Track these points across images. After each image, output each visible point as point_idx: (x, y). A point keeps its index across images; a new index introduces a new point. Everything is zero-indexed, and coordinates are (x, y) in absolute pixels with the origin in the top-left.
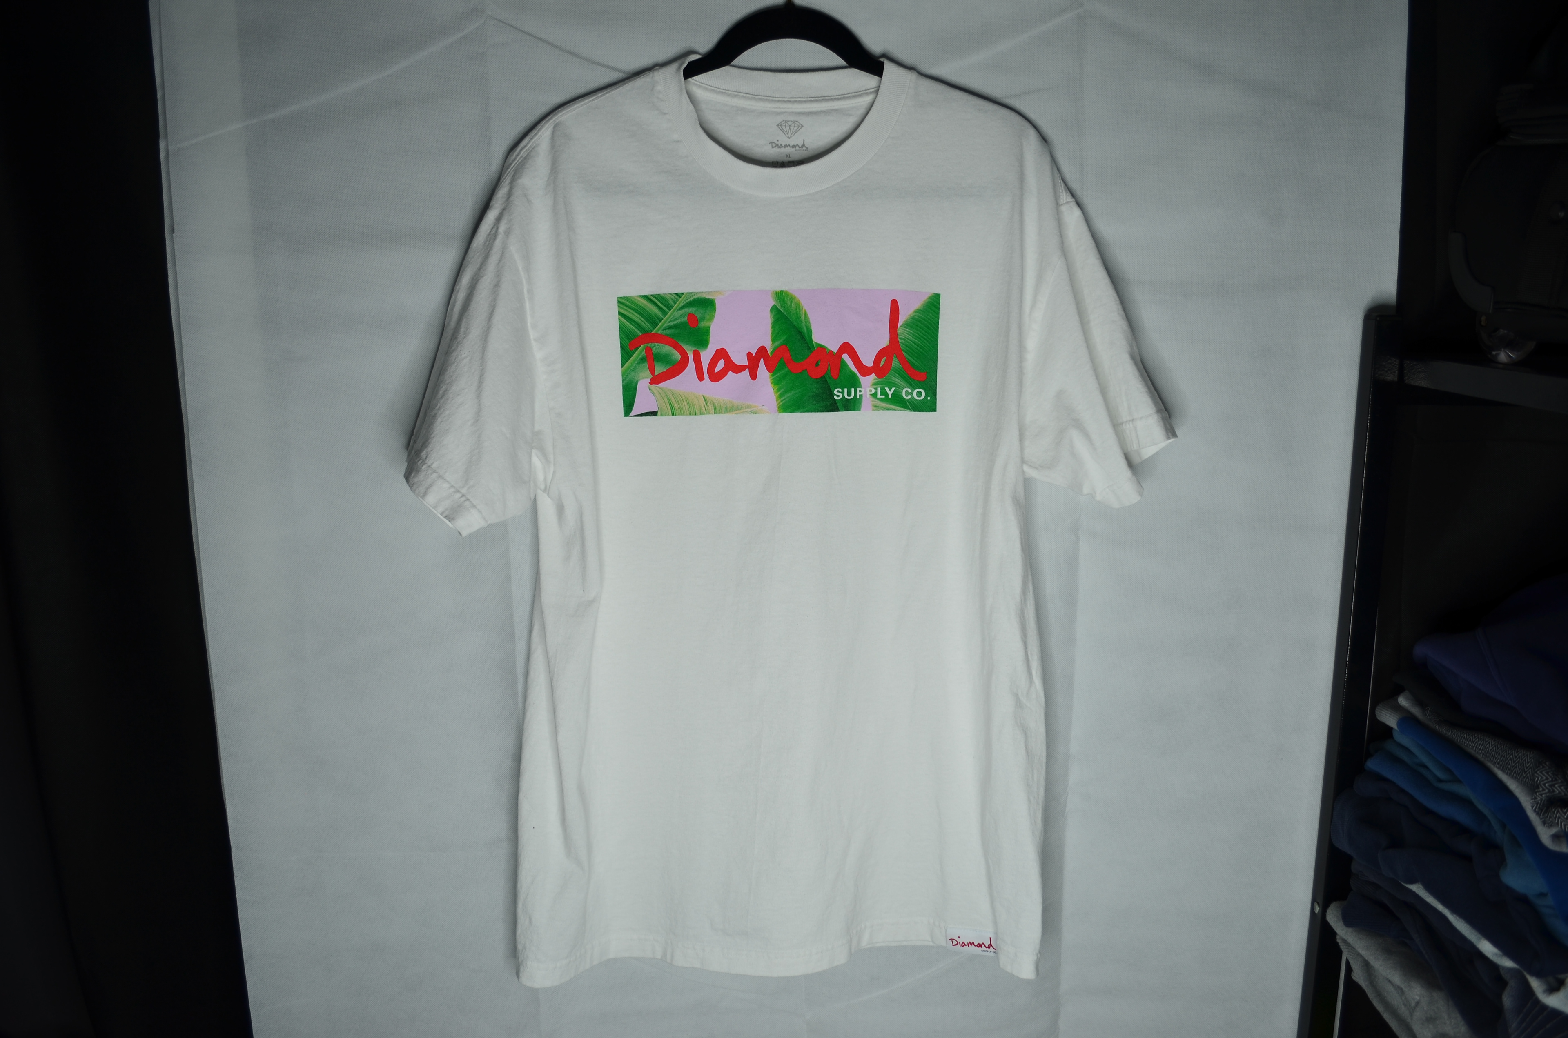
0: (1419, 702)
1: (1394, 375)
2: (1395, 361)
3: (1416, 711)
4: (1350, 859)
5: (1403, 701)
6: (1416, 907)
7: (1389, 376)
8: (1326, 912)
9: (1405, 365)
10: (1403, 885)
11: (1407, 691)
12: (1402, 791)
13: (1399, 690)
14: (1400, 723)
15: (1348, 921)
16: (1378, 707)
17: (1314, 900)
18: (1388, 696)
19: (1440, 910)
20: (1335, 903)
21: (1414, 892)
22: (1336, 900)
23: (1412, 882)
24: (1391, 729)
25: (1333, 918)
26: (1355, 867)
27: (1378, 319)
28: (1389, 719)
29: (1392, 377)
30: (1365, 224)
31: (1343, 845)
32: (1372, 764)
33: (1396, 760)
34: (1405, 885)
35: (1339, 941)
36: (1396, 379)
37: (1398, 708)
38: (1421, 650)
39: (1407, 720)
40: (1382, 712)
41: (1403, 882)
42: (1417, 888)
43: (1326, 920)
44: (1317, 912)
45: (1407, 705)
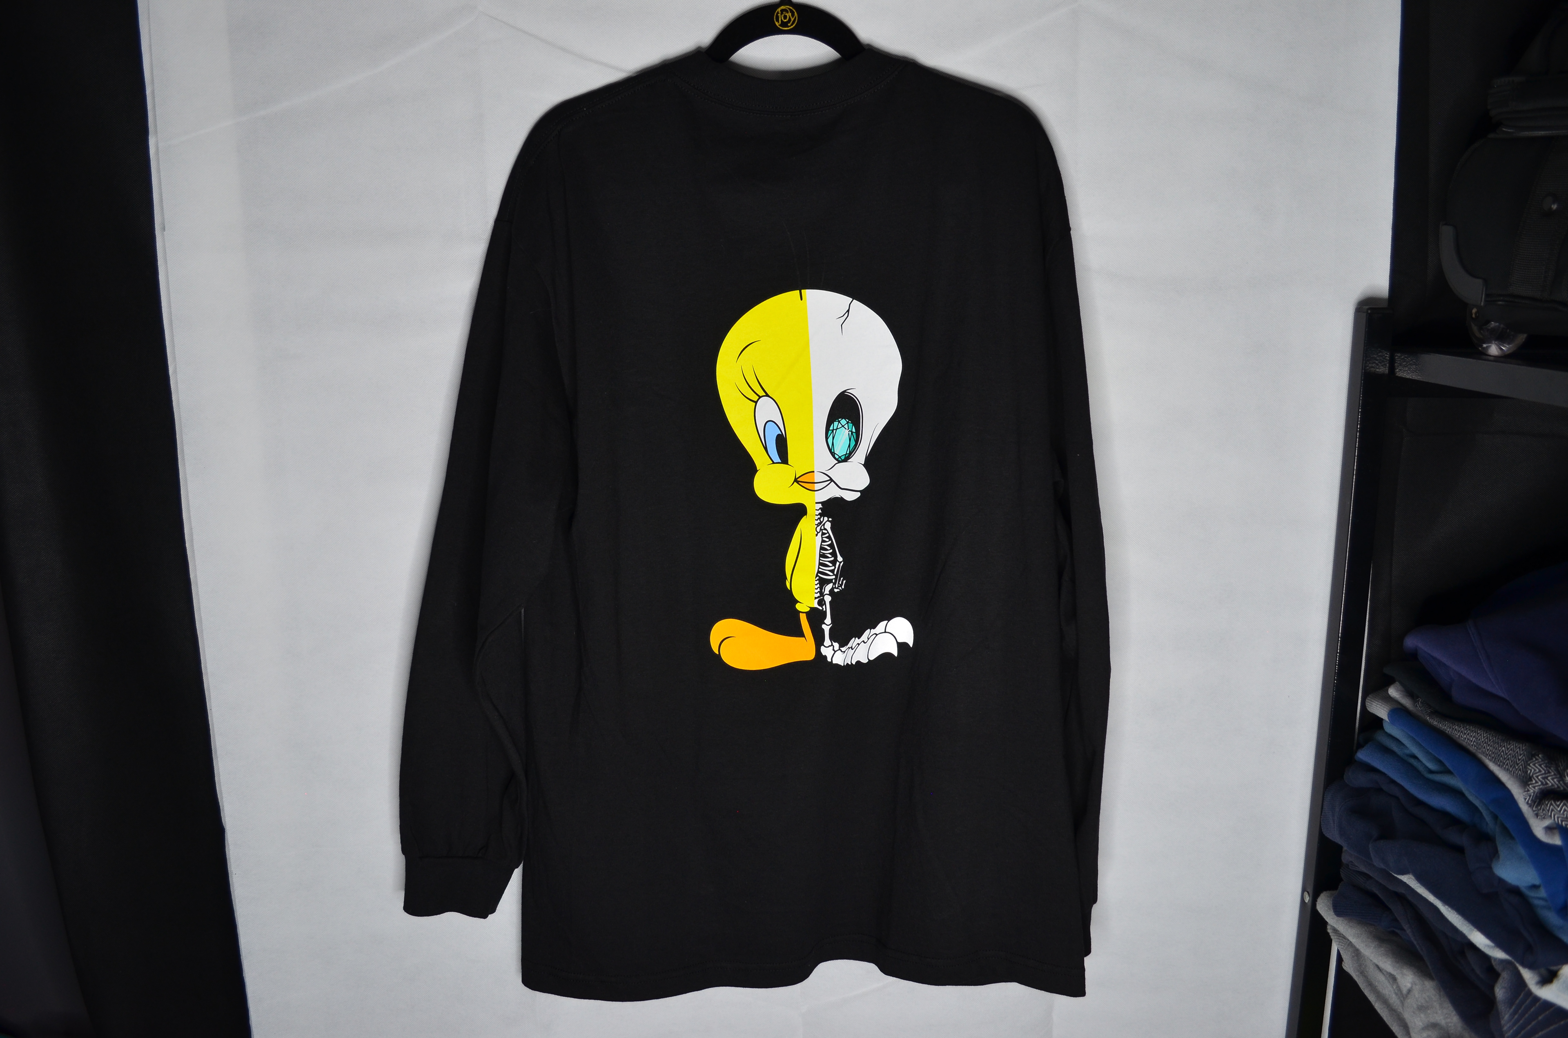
0: (1411, 694)
1: (1385, 367)
2: (1386, 354)
3: (1407, 702)
4: (1340, 849)
5: (1393, 692)
6: (1407, 898)
7: (1379, 369)
8: (1317, 901)
9: (1396, 357)
10: (1394, 876)
11: (1397, 683)
12: (1393, 782)
13: (1390, 682)
14: (1391, 714)
15: (1339, 911)
16: (1369, 699)
17: (1304, 890)
18: (1377, 687)
19: (1432, 901)
20: (1325, 892)
21: (1405, 883)
22: (1326, 890)
23: (1403, 874)
24: (1382, 719)
25: (1324, 907)
26: (1346, 858)
27: (1369, 311)
28: (1380, 710)
29: (1382, 369)
31: (1334, 835)
32: (1362, 756)
33: (1386, 750)
34: (1396, 876)
35: (1329, 931)
36: (1386, 372)
37: (1389, 699)
38: (1411, 642)
39: (1398, 711)
40: (1373, 703)
41: (1394, 873)
42: (1409, 880)
43: (1317, 911)
44: (1307, 901)
45: (1397, 696)
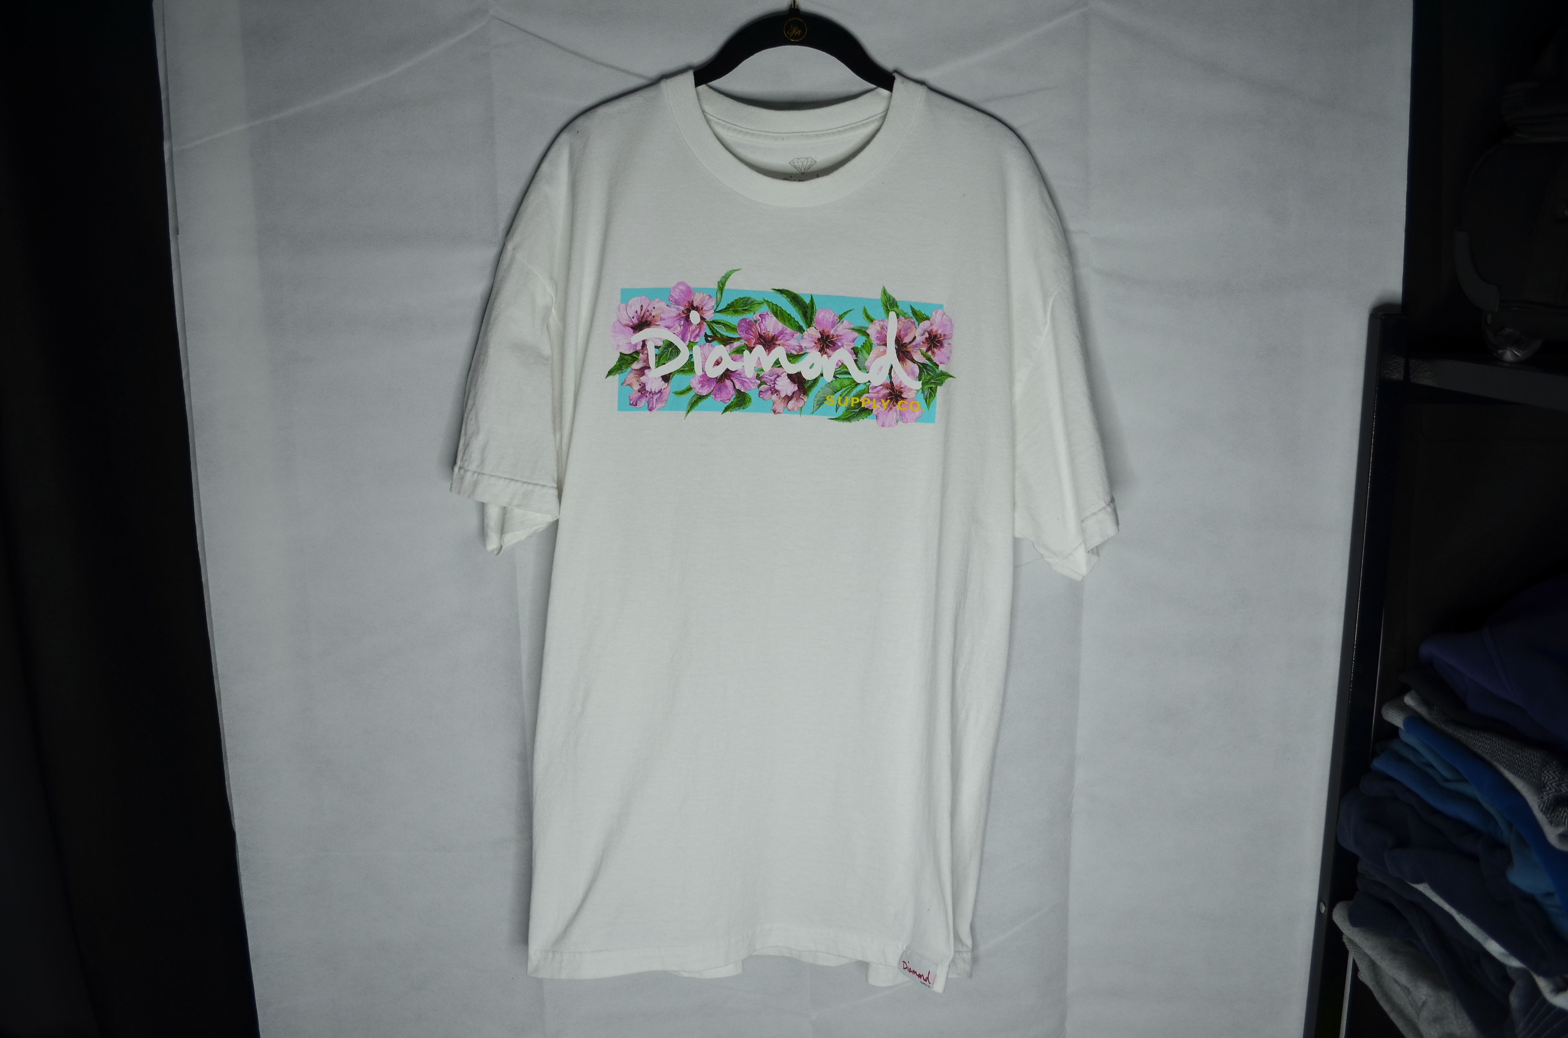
0: (1425, 701)
1: (1399, 374)
2: (1401, 360)
3: (1422, 711)
4: (1356, 859)
5: (1409, 700)
6: (1423, 906)
7: (1394, 375)
8: (1332, 911)
9: (1411, 364)
10: (1409, 885)
11: (1413, 691)
12: (1409, 790)
13: (1405, 690)
14: (1407, 722)
15: (1355, 920)
16: (1384, 707)
17: (1320, 900)
18: (1394, 695)
19: (1447, 910)
20: (1341, 902)
21: (1421, 892)
22: (1342, 900)
23: (1418, 882)
24: (1397, 728)
25: (1339, 918)
26: (1361, 867)
27: (1384, 318)
28: (1396, 718)
29: (1397, 376)
30: (1370, 223)
31: (1350, 845)
32: (1378, 764)
33: (1402, 759)
34: (1412, 885)
35: (1345, 940)
36: (1402, 378)
37: (1404, 708)
38: (1427, 650)
39: (1414, 719)
40: (1388, 711)
41: (1410, 882)
42: (1423, 888)
43: (1332, 920)
44: (1323, 911)
45: (1413, 705)
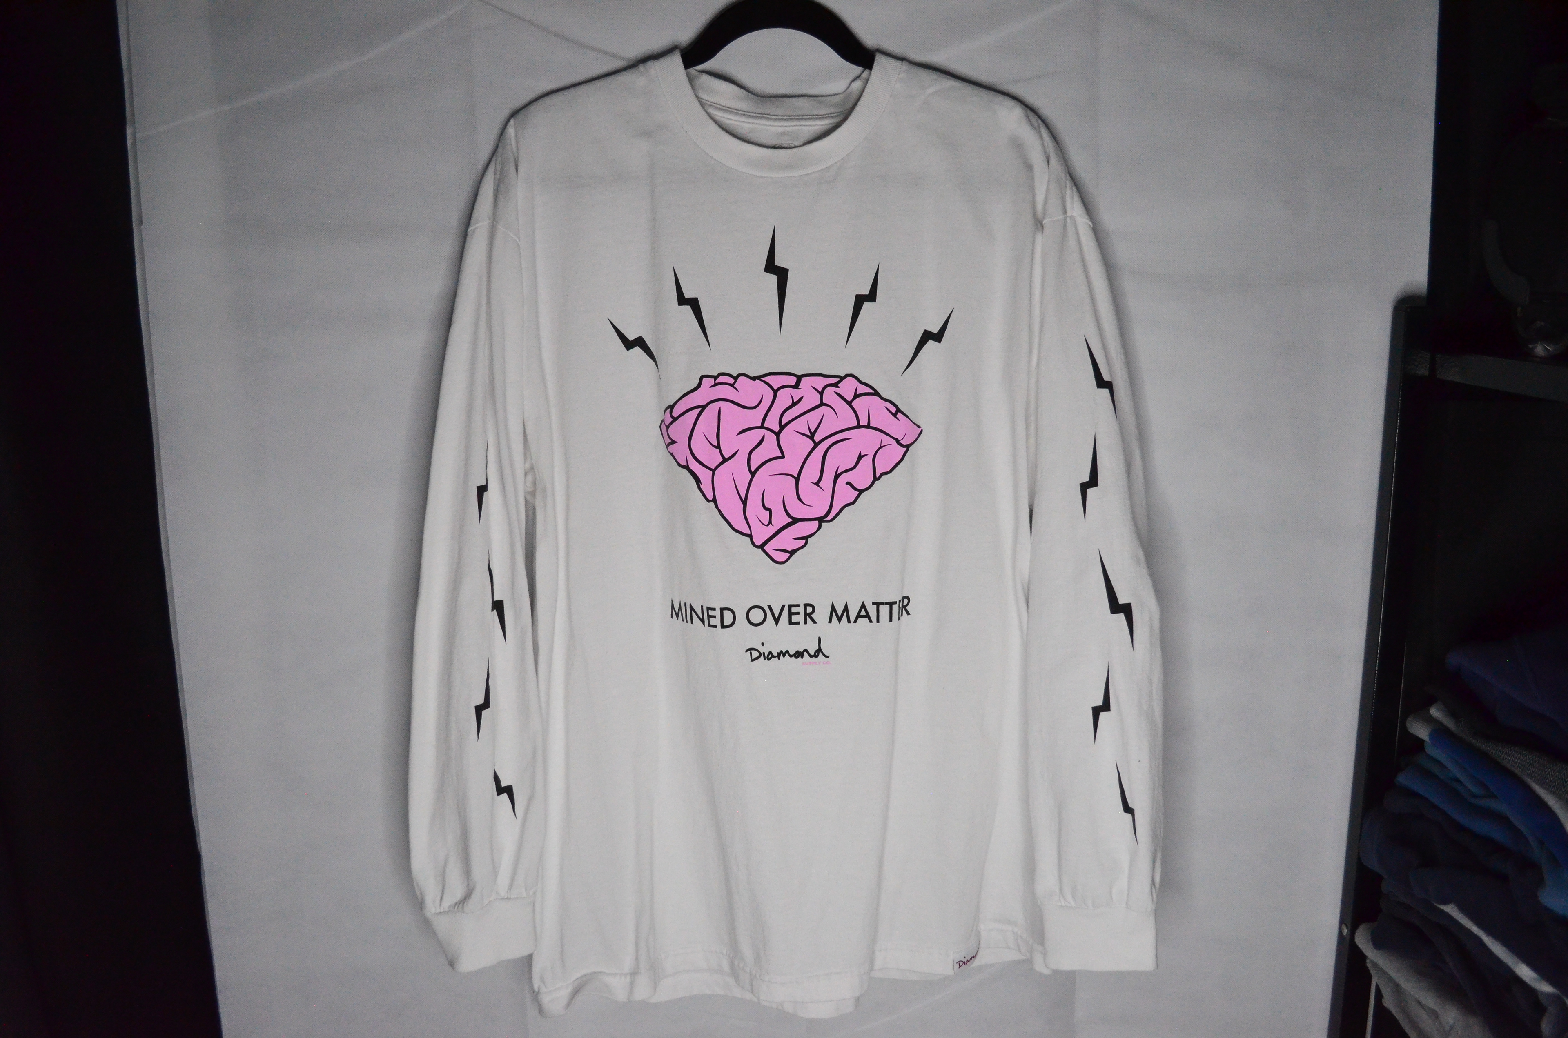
0: (1452, 714)
1: (1425, 369)
2: (1426, 355)
3: (1449, 723)
4: (1380, 878)
5: (1435, 712)
6: (1450, 928)
7: (1420, 371)
8: (1355, 934)
9: (1437, 359)
10: (1436, 906)
11: (1439, 702)
12: (1435, 807)
13: (1431, 701)
14: (1431, 736)
15: (1378, 943)
16: (1409, 719)
17: (1342, 922)
18: (1419, 708)
19: (1475, 932)
20: (1364, 924)
21: (1448, 913)
22: (1365, 921)
23: (1445, 903)
24: (1421, 742)
25: (1362, 940)
26: (1385, 887)
27: (1408, 310)
28: (1421, 731)
29: (1423, 371)
30: (1394, 214)
31: (1373, 863)
32: (1402, 779)
33: (1428, 774)
34: (1438, 906)
35: (1369, 965)
36: (1427, 373)
37: (1431, 720)
38: (1454, 659)
39: (1440, 731)
40: (1413, 723)
41: (1436, 903)
42: (1450, 909)
43: (1355, 943)
44: (1345, 934)
45: (1440, 716)
